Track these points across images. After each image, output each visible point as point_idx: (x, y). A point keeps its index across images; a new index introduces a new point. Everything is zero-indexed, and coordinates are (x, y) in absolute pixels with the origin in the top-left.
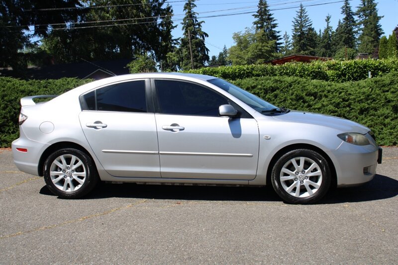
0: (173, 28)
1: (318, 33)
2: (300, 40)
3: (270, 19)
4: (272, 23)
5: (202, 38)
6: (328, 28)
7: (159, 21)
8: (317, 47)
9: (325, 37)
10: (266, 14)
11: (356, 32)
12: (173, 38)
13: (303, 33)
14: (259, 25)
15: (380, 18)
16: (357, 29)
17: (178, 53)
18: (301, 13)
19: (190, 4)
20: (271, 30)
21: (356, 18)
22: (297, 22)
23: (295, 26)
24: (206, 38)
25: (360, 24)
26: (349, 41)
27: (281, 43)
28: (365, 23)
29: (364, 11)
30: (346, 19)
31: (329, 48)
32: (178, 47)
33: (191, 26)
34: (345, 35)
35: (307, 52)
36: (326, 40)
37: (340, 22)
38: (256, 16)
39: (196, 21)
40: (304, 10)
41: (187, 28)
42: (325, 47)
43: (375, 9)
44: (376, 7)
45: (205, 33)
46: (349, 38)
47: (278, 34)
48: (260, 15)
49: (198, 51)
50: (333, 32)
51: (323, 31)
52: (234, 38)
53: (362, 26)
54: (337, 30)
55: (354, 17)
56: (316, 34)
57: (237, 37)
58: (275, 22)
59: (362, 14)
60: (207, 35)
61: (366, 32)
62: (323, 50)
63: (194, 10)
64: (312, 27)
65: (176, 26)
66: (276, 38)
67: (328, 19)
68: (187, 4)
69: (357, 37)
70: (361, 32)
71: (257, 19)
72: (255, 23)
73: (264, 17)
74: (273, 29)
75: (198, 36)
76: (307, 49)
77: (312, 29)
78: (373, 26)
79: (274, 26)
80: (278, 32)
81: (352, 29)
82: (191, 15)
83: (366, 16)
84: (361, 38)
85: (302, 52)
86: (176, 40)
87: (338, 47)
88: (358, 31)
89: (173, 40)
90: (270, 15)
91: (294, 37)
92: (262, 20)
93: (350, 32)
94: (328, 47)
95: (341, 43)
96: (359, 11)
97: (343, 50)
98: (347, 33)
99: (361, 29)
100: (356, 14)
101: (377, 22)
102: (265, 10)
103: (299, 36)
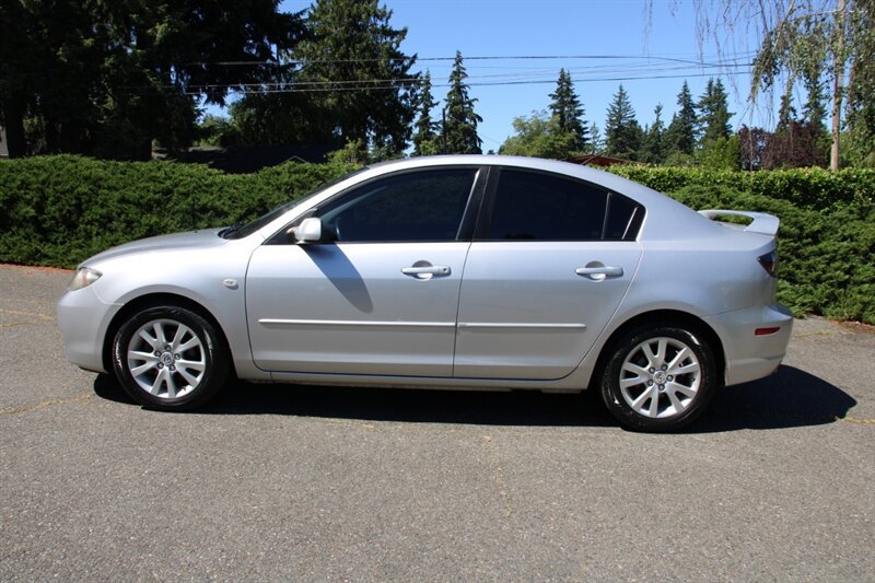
0: (432, 105)
1: (644, 130)
2: (617, 136)
3: (574, 103)
4: (577, 109)
5: (472, 123)
6: (658, 124)
7: (402, 92)
8: (640, 149)
9: (652, 136)
10: (568, 95)
11: (697, 133)
12: (431, 121)
13: (621, 127)
14: (557, 110)
15: (731, 115)
16: (697, 128)
17: (437, 142)
18: (620, 98)
19: (459, 72)
20: (574, 119)
21: (697, 112)
22: (614, 110)
23: (611, 115)
24: (479, 123)
25: (702, 121)
26: (686, 145)
27: (588, 139)
28: (710, 120)
29: (709, 103)
30: (683, 112)
31: (658, 153)
32: (438, 133)
33: (457, 104)
34: (681, 135)
35: (625, 155)
36: (653, 140)
37: (675, 116)
38: (554, 97)
39: (467, 97)
40: (624, 95)
41: (452, 107)
42: (652, 149)
43: (724, 102)
44: (727, 99)
45: (477, 116)
46: (687, 140)
47: (584, 126)
48: (560, 95)
49: (466, 142)
50: (665, 130)
51: (650, 126)
52: (515, 126)
53: (706, 125)
54: (670, 127)
55: (695, 110)
56: (640, 130)
57: (520, 125)
58: (580, 108)
59: (706, 107)
60: (480, 119)
61: (711, 133)
62: (649, 154)
63: (464, 81)
64: (635, 118)
65: (437, 104)
66: (581, 131)
67: (658, 110)
68: (454, 72)
69: (698, 139)
70: (704, 132)
71: (555, 102)
72: (552, 107)
73: (565, 97)
74: (578, 118)
75: (467, 120)
76: (626, 151)
77: (635, 123)
78: (720, 125)
79: (580, 113)
80: (585, 123)
81: (691, 127)
82: (459, 89)
83: (712, 110)
84: (702, 141)
85: (618, 154)
86: (435, 123)
87: (671, 151)
88: (700, 130)
89: (431, 124)
90: (575, 97)
91: (609, 131)
92: (562, 104)
93: (688, 131)
94: (656, 149)
95: (675, 146)
96: (702, 103)
97: (677, 155)
98: (684, 132)
99: (704, 129)
100: (699, 107)
101: (727, 120)
102: (568, 89)
103: (616, 130)
